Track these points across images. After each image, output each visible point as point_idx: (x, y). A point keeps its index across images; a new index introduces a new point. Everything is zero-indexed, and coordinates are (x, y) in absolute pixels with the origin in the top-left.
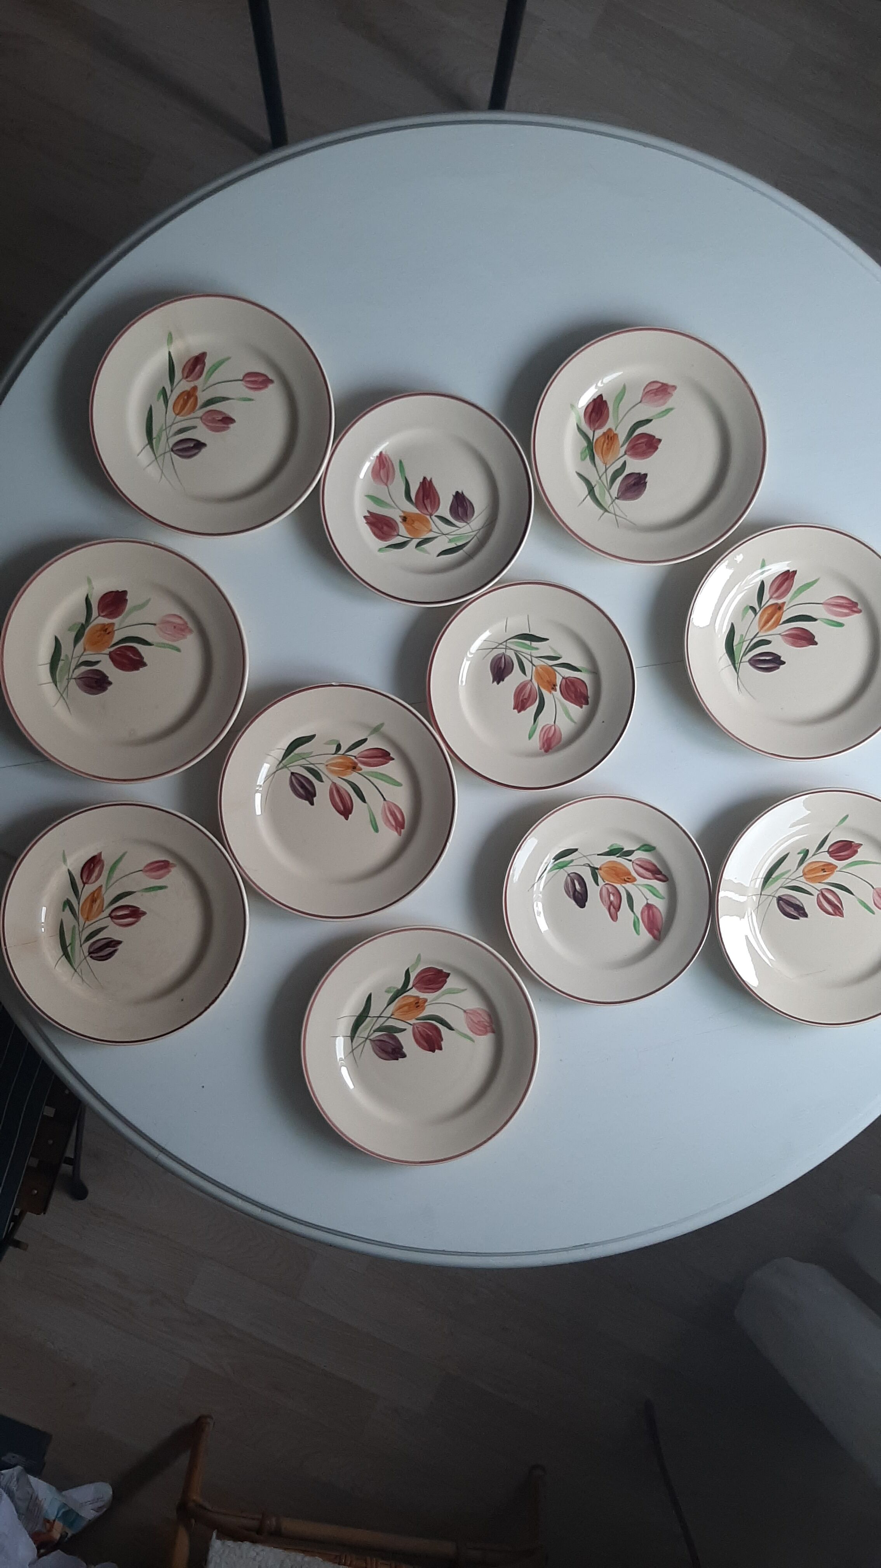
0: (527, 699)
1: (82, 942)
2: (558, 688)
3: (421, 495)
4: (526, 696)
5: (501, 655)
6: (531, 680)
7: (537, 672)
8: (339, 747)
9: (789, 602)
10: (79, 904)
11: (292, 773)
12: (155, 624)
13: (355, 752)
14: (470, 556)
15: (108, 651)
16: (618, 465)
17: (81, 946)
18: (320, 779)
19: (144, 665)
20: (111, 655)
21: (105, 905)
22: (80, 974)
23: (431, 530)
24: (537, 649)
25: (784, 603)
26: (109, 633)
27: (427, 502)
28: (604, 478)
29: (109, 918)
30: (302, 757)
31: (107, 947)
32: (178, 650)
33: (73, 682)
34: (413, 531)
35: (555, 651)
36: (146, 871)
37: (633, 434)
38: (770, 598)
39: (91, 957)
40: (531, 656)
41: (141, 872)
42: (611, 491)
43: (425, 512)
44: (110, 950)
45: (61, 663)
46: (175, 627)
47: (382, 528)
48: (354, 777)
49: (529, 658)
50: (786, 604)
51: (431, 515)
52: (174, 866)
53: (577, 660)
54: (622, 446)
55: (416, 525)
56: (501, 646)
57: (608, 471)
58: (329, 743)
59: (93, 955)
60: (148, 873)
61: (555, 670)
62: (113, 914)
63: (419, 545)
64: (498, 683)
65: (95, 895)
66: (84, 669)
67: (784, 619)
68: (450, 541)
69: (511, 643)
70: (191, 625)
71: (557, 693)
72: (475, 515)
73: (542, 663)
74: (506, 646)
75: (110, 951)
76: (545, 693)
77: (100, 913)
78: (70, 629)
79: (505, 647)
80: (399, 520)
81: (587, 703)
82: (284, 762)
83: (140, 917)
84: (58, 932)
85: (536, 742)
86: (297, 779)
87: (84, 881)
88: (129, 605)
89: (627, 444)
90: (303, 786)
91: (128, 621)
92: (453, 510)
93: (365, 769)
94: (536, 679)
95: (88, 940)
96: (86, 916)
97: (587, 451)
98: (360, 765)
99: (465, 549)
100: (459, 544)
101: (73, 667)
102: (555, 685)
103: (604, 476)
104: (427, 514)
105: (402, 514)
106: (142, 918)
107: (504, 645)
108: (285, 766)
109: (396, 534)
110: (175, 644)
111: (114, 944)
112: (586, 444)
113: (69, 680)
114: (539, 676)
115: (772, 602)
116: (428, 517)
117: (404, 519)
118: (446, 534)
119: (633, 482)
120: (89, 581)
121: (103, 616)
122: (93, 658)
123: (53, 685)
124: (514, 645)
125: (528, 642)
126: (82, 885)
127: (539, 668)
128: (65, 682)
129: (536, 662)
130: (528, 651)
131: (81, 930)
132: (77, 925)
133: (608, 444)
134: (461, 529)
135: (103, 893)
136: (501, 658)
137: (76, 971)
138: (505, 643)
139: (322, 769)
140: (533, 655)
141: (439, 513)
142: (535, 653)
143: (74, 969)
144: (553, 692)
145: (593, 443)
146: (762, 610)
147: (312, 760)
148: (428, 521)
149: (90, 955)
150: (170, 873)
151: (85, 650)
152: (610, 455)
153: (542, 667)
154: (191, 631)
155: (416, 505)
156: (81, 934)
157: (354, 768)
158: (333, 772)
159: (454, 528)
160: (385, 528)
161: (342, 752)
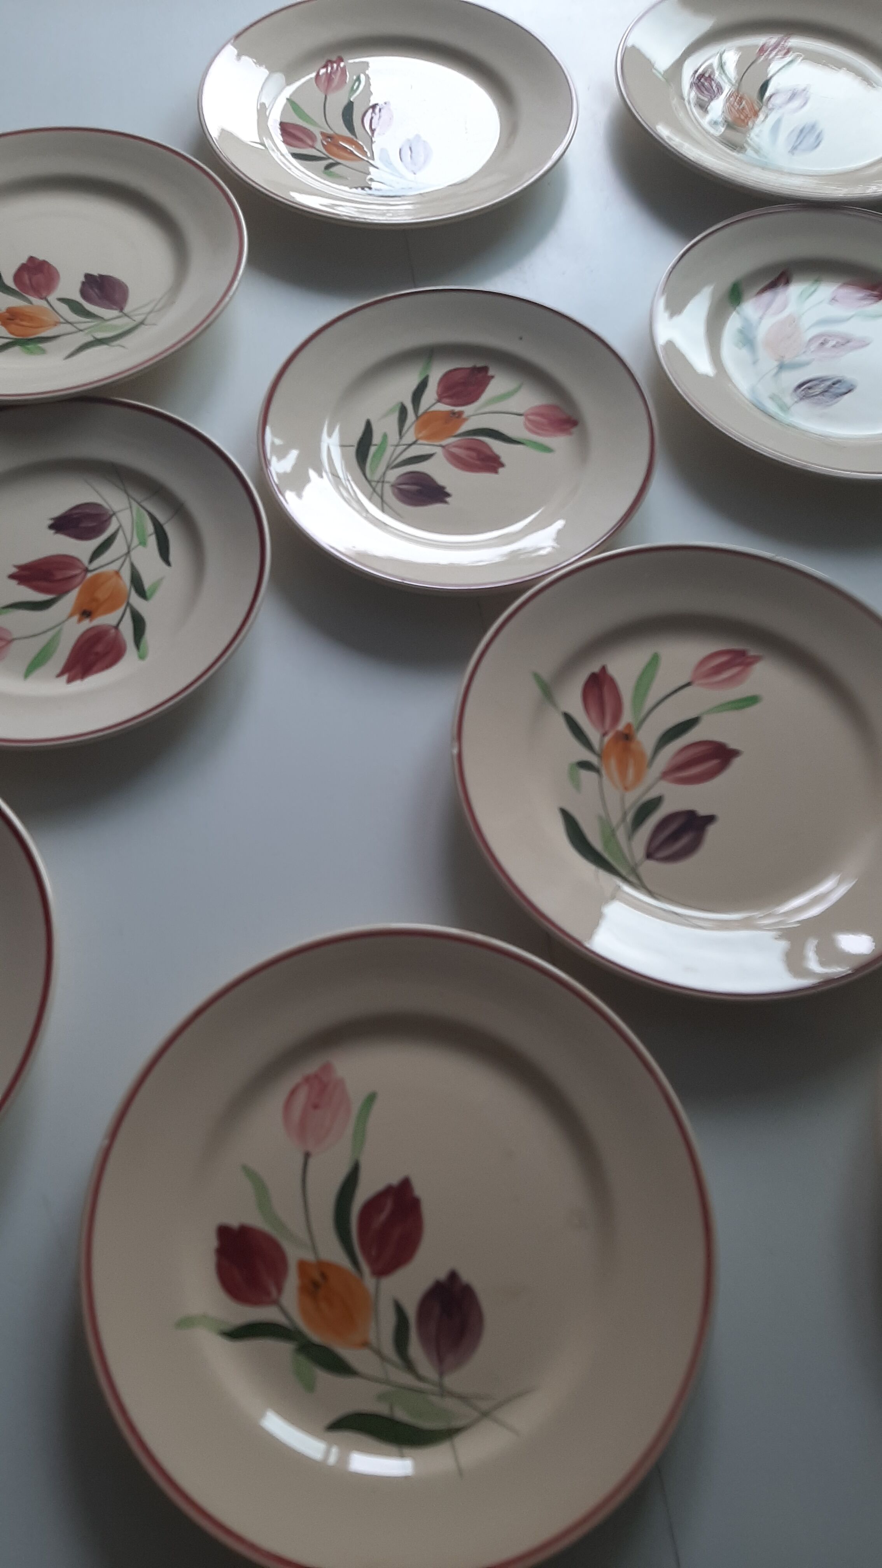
0: (479, 452)
2: (457, 409)
3: (44, 584)
4: (474, 454)
5: (396, 490)
6: (443, 447)
7: (428, 437)
8: (585, 765)
9: (320, 127)
11: (649, 855)
12: (307, 1156)
13: (593, 734)
14: (179, 510)
15: (369, 1281)
16: (64, 309)
18: (656, 803)
19: (406, 1184)
20: (383, 1270)
23: (117, 573)
24: (385, 436)
25: (322, 134)
26: (324, 1276)
27: (59, 575)
28: (82, 326)
30: (609, 835)
32: (371, 1098)
33: (452, 1381)
34: (114, 601)
35: (391, 411)
37: (13, 289)
38: (315, 148)
40: (397, 446)
42: (106, 317)
43: (78, 579)
45: (401, 1415)
46: (316, 1107)
47: (97, 654)
48: (647, 738)
49: (401, 448)
50: (325, 131)
51: (87, 570)
53: (407, 382)
54: (31, 303)
55: (101, 595)
56: (378, 489)
57: (70, 320)
58: (577, 784)
61: (425, 413)
63: (142, 593)
64: (448, 495)
66: (416, 1349)
67: (346, 133)
68: (143, 543)
69: (373, 472)
70: (311, 1067)
71: (468, 410)
72: (99, 501)
73: (412, 430)
74: (378, 482)
76: (466, 427)
78: (309, 1386)
79: (380, 485)
80: (86, 624)
81: (485, 369)
82: (624, 872)
85: (559, 442)
86: (659, 848)
88: (254, 1219)
89: (27, 296)
90: (675, 837)
91: (294, 1222)
92: (83, 535)
93: (627, 717)
94: (442, 439)
97: (29, 346)
98: (621, 727)
99: (161, 518)
100: (150, 528)
101: (406, 1379)
102: (453, 413)
103: (78, 326)
104: (85, 576)
105: (76, 618)
107: (376, 485)
108: (634, 870)
109: (113, 631)
110: (356, 1105)
112: (17, 349)
113: (444, 1392)
114: (433, 436)
115: (319, 145)
116: (89, 575)
117: (86, 614)
118: (129, 547)
119: (96, 290)
120: (186, 1322)
121: (280, 1289)
122: (388, 1321)
123: (460, 1441)
124: (378, 467)
125: (373, 449)
127: (420, 435)
128: (449, 1403)
129: (410, 437)
130: (389, 450)
133: (22, 320)
134: (123, 525)
136: (400, 490)
138: (374, 484)
139: (635, 797)
140: (395, 443)
141: (85, 558)
142: (393, 438)
144: (465, 416)
145: (15, 339)
146: (331, 156)
147: (615, 817)
148: (97, 577)
151: (365, 1344)
152: (45, 318)
153: (418, 430)
154: (327, 1068)
155: (62, 593)
157: (627, 737)
158: (639, 777)
159: (120, 535)
160: (100, 648)
161: (594, 760)
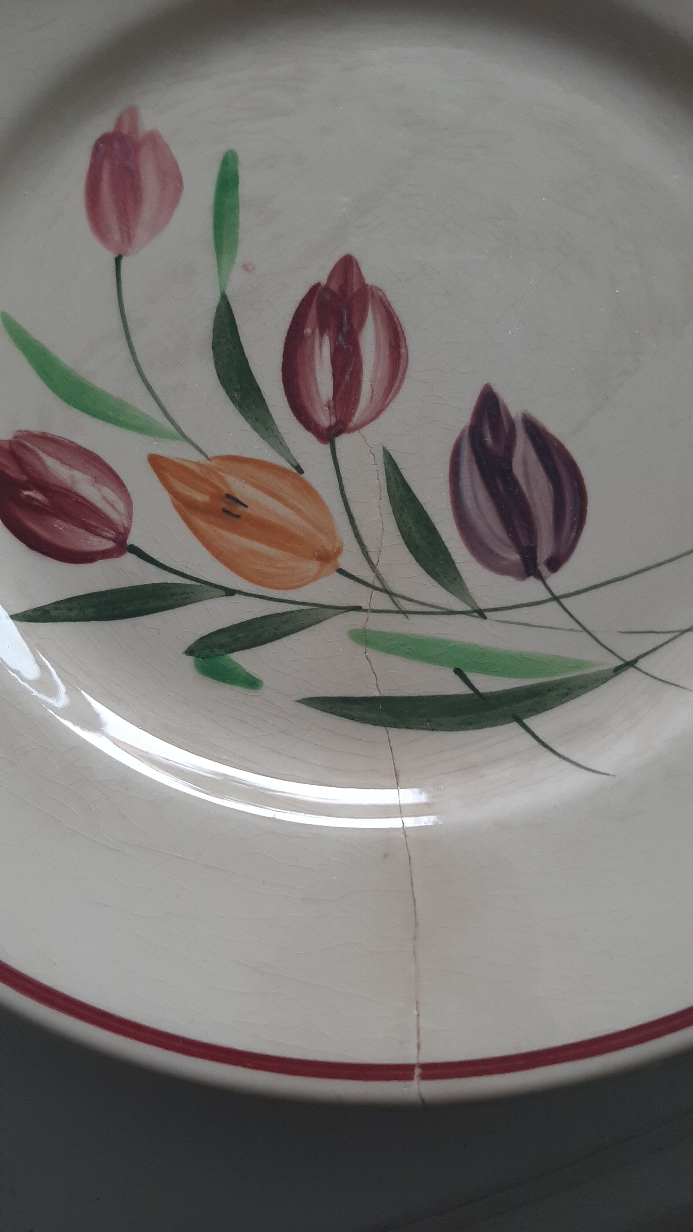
1: (461, 606)
10: (230, 592)
17: (481, 614)
21: (268, 454)
22: (651, 642)
29: (343, 442)
31: (507, 473)
36: (128, 237)
39: (555, 564)
41: (124, 262)
44: (525, 463)
52: (132, 113)
59: (545, 551)
60: (140, 232)
62: (325, 419)
65: (201, 498)
75: (533, 456)
77: (308, 490)
83: (364, 287)
84: (378, 732)
87: (108, 545)
95: (449, 562)
96: (314, 566)
106: (370, 279)
111: (496, 437)
126: (129, 558)
131: (382, 601)
132: (356, 620)
135: (197, 457)
137: (631, 664)
143: (618, 670)
149: (543, 569)
150: (165, 134)
156: (407, 606)
